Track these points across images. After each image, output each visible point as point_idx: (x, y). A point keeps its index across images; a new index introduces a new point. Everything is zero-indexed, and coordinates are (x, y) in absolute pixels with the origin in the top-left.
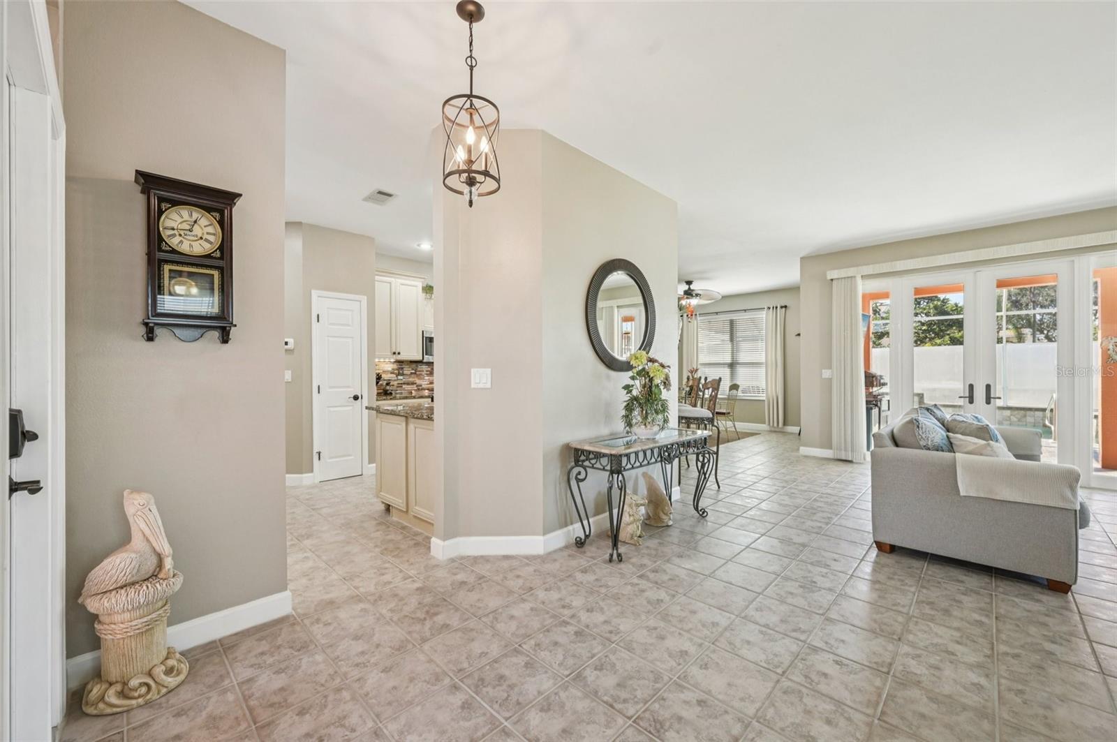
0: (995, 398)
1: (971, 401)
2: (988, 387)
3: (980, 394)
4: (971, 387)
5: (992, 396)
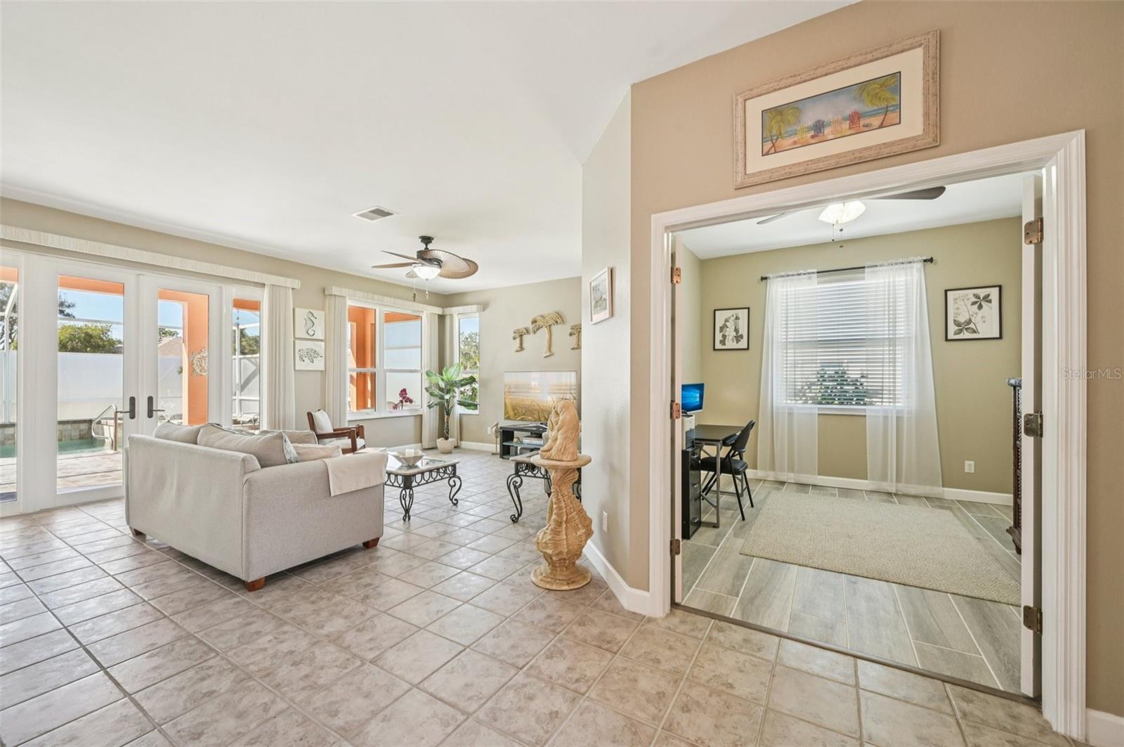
0: (157, 411)
1: (132, 416)
2: (150, 400)
3: (142, 407)
4: (132, 400)
5: (154, 409)
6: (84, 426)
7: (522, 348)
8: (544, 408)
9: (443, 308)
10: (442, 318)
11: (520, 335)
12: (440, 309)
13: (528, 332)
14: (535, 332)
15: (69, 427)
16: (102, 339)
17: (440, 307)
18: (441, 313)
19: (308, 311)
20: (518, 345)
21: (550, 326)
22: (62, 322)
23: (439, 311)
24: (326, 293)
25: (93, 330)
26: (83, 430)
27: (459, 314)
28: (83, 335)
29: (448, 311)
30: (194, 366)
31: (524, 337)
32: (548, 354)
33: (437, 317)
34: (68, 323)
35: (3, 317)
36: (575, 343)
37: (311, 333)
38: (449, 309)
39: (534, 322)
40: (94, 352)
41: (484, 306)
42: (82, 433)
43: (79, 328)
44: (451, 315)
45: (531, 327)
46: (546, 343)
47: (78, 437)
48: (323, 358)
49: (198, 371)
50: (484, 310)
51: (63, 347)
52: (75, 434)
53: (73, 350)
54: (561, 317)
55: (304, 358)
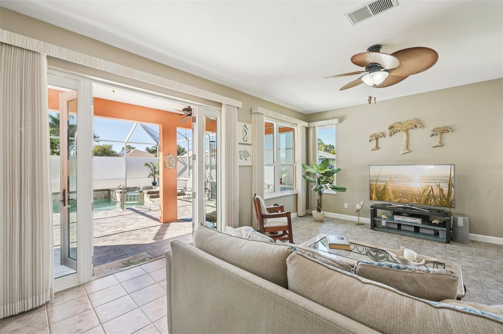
6: (106, 192)
7: (377, 148)
8: (416, 193)
9: (308, 123)
10: (307, 129)
11: (377, 138)
12: (307, 123)
13: (384, 135)
14: (391, 135)
15: (100, 192)
16: (109, 150)
17: (307, 122)
18: (307, 126)
19: (243, 124)
20: (375, 145)
21: (407, 130)
22: (95, 144)
23: (306, 124)
24: (253, 112)
25: (106, 147)
26: (106, 194)
27: (318, 126)
28: (103, 149)
29: (312, 124)
30: (166, 163)
31: (380, 140)
32: (407, 151)
33: (305, 128)
34: (97, 144)
35: (74, 140)
36: (438, 142)
37: (245, 139)
38: (312, 123)
39: (391, 128)
40: (107, 156)
41: (341, 120)
42: (105, 195)
43: (101, 147)
44: (314, 127)
45: (387, 132)
46: (404, 142)
47: (104, 198)
48: (251, 156)
49: (168, 166)
50: (340, 122)
51: (96, 154)
52: (103, 196)
53: (99, 155)
54: (421, 123)
55: (242, 157)
